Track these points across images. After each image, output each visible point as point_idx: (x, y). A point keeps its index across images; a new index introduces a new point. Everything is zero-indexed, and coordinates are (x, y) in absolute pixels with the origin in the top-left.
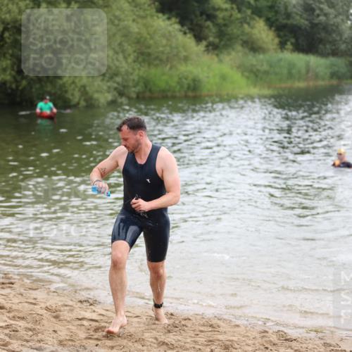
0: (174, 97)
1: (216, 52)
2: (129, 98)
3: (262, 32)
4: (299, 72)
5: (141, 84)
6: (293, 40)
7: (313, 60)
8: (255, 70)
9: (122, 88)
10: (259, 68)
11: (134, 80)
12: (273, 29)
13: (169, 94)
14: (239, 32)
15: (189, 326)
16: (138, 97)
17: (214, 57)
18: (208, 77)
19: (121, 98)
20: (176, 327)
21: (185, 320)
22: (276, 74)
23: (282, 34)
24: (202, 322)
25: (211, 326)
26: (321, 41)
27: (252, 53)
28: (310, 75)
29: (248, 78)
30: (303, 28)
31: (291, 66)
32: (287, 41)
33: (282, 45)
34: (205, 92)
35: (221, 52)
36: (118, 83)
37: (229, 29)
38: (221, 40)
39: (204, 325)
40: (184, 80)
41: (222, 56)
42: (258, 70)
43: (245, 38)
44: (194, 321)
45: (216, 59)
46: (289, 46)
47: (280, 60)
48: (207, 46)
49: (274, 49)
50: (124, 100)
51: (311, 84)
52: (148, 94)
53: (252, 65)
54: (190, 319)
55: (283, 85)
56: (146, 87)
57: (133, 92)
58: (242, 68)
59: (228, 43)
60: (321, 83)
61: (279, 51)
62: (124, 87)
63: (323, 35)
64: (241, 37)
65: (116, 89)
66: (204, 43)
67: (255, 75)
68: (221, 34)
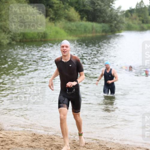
0: (36, 41)
1: (54, 21)
2: (17, 42)
3: (73, 13)
4: (89, 30)
5: (22, 35)
6: (86, 16)
7: (95, 24)
8: (70, 29)
9: (13, 37)
10: (72, 28)
11: (18, 34)
12: (78, 11)
13: (34, 40)
14: (63, 13)
15: (42, 138)
16: (20, 41)
17: (53, 24)
18: (50, 32)
19: (13, 41)
20: (36, 139)
21: (40, 136)
22: (79, 31)
23: (82, 13)
24: (47, 137)
25: (51, 138)
26: (98, 16)
27: (69, 22)
28: (94, 31)
29: (67, 32)
30: (90, 11)
31: (86, 27)
32: (84, 16)
33: (82, 18)
34: (49, 38)
35: (56, 22)
36: (12, 35)
37: (59, 12)
38: (56, 16)
39: (48, 138)
40: (40, 34)
41: (56, 23)
42: (72, 29)
43: (66, 15)
44: (44, 137)
45: (54, 25)
46: (85, 19)
47: (81, 25)
48: (50, 19)
49: (78, 20)
50: (14, 43)
51: (94, 35)
52: (24, 40)
53: (69, 27)
54: (42, 136)
55: (82, 35)
56: (24, 36)
57: (18, 39)
58: (65, 28)
59: (59, 18)
60: (98, 34)
61: (80, 21)
62: (14, 37)
63: (99, 14)
64: (64, 15)
65: (11, 38)
66: (49, 18)
67: (70, 31)
68: (56, 14)
